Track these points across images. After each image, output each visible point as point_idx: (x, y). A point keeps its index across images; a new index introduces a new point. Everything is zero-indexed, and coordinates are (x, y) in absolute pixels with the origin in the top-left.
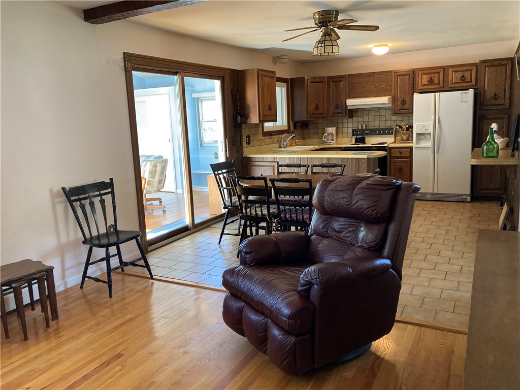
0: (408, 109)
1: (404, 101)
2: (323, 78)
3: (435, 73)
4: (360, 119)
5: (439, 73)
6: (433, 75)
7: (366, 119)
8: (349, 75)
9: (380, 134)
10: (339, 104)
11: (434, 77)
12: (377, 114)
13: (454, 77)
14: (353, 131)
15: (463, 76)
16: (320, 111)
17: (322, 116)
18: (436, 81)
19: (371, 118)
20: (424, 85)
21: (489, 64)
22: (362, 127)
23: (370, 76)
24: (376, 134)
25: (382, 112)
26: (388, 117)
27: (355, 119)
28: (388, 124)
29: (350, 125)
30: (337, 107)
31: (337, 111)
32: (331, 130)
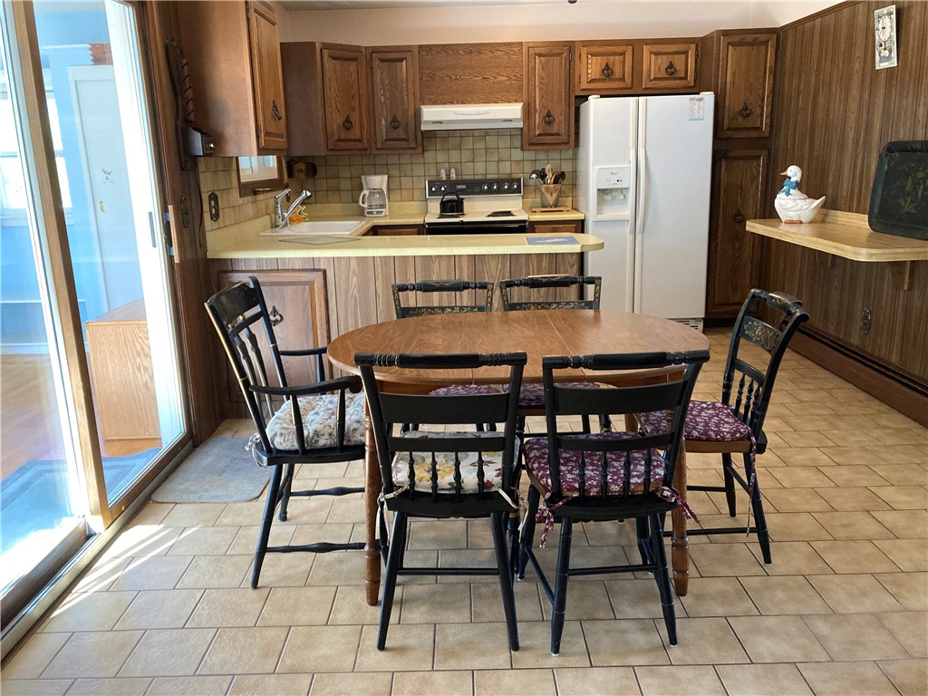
0: (558, 134)
1: (549, 115)
2: (357, 49)
3: (614, 54)
4: (441, 157)
5: (623, 54)
6: (612, 58)
7: (454, 156)
8: (420, 46)
9: (490, 191)
10: (399, 119)
11: (614, 64)
12: (480, 145)
13: (652, 65)
14: (431, 184)
15: (671, 66)
16: (355, 133)
17: (360, 145)
18: (618, 74)
19: (466, 155)
20: (593, 81)
21: (736, 39)
22: (448, 175)
23: (471, 52)
24: (483, 192)
25: (491, 141)
26: (504, 154)
27: (429, 155)
28: (506, 169)
29: (419, 170)
30: (394, 124)
31: (395, 134)
32: (378, 181)
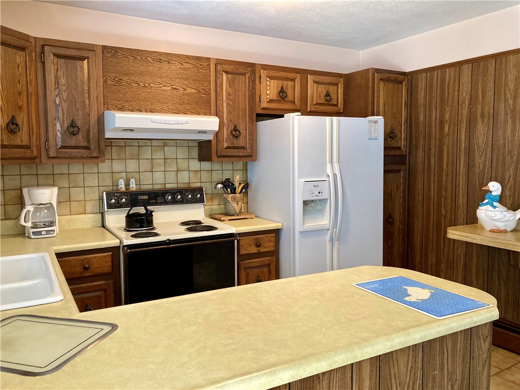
3: (287, 79)
4: (117, 166)
5: (293, 80)
6: (285, 82)
7: (132, 165)
8: (104, 47)
9: (174, 202)
10: (79, 123)
11: (287, 88)
12: (159, 155)
14: (110, 195)
15: (328, 95)
16: (22, 138)
17: (28, 153)
18: (290, 98)
19: (145, 165)
20: (271, 101)
22: (127, 185)
24: (166, 203)
25: (170, 151)
26: (183, 164)
27: (104, 166)
28: (184, 179)
30: (72, 129)
31: (72, 141)
